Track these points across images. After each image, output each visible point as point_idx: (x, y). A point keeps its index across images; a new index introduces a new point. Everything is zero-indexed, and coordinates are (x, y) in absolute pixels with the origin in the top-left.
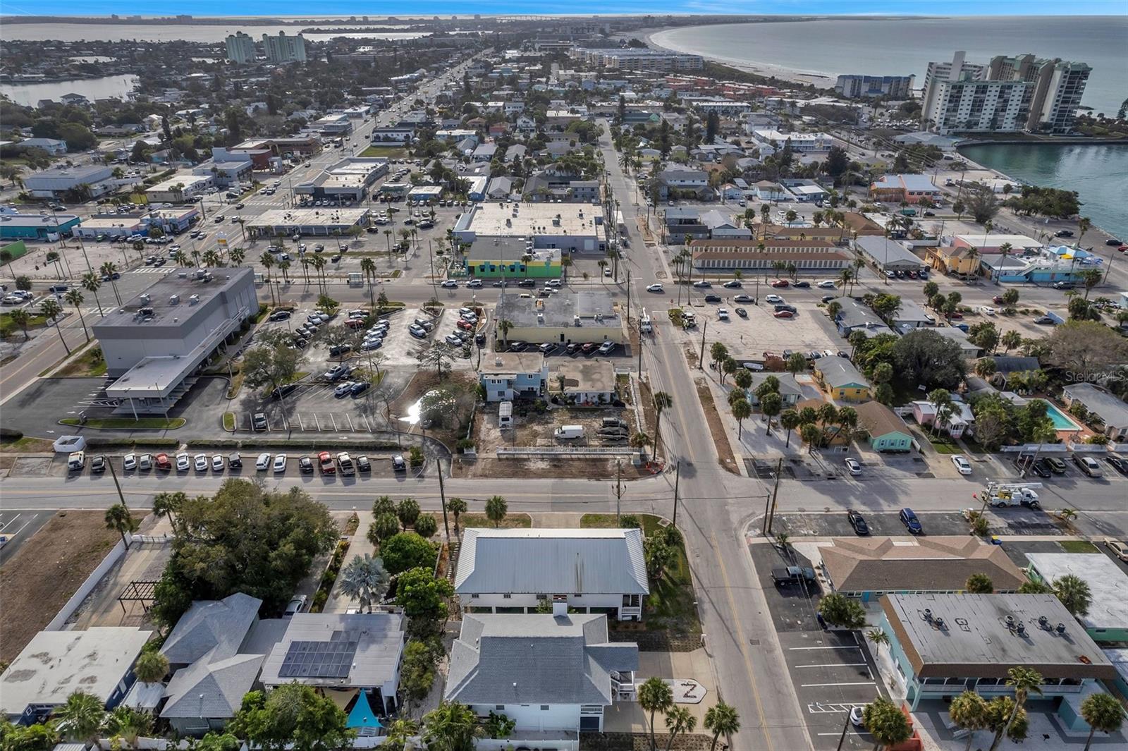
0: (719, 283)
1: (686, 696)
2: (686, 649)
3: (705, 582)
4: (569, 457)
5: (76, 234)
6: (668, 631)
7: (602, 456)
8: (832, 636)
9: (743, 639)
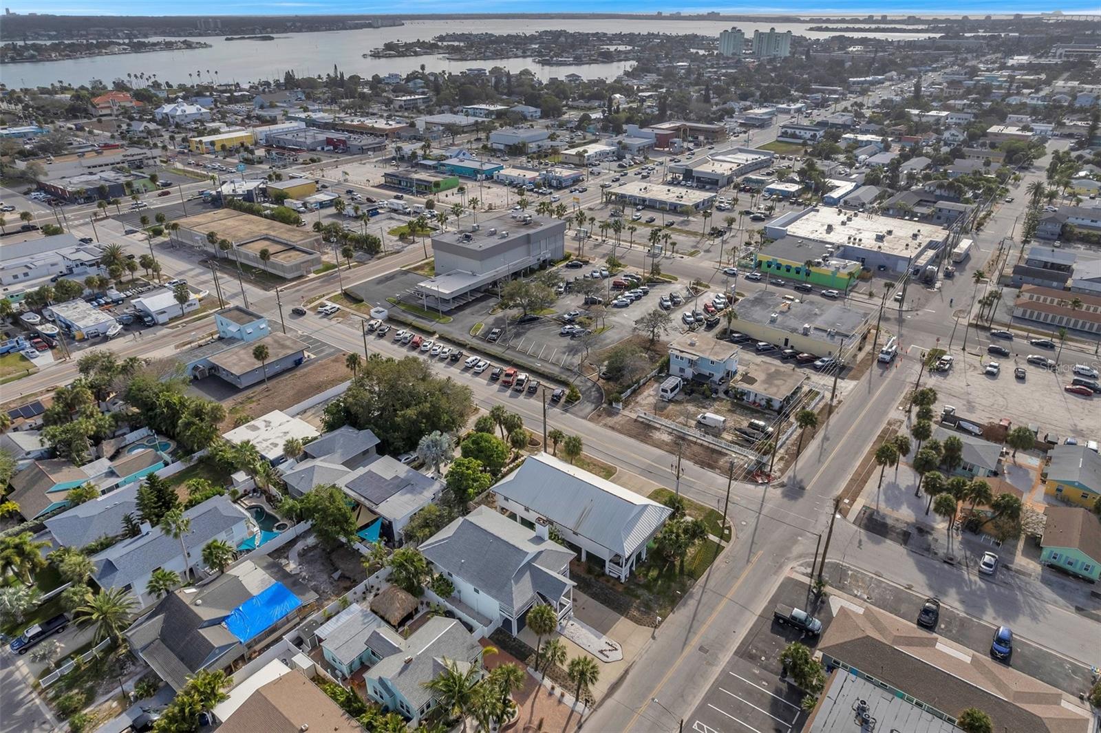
0: (1027, 338)
1: (601, 652)
2: (638, 621)
3: (711, 584)
4: (695, 440)
5: (495, 178)
6: (638, 601)
7: (724, 451)
8: (784, 687)
9: (695, 641)
